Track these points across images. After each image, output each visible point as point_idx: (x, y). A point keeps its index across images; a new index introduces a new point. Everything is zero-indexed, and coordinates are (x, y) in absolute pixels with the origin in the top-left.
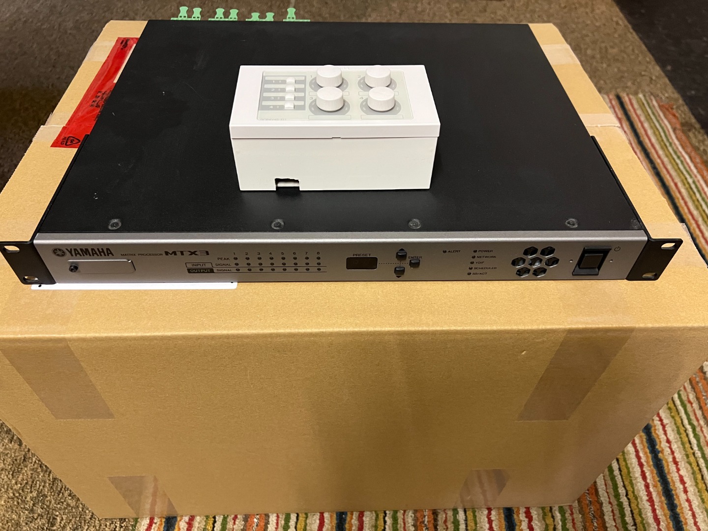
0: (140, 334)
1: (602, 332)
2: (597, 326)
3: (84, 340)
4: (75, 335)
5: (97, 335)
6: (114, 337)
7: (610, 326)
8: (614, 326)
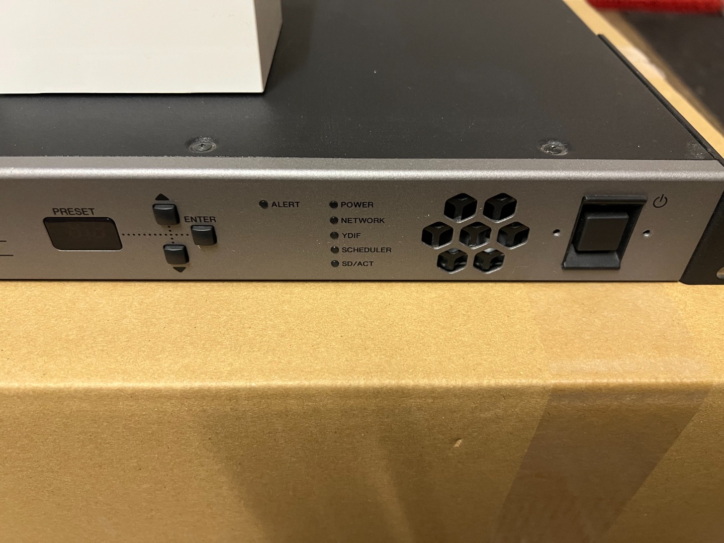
1: (634, 397)
2: (621, 381)
7: (653, 381)
8: (662, 381)
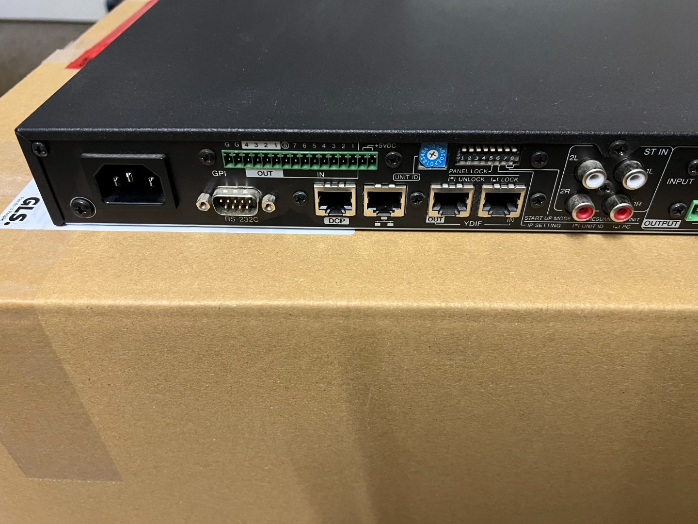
0: (176, 303)
3: (69, 312)
4: (53, 301)
5: (94, 302)
6: (126, 307)
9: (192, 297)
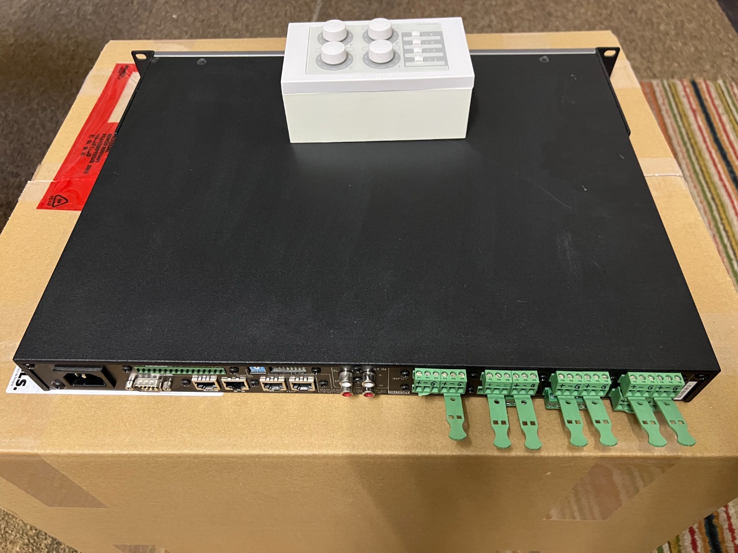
0: (117, 452)
6: (90, 454)
9: (125, 448)
